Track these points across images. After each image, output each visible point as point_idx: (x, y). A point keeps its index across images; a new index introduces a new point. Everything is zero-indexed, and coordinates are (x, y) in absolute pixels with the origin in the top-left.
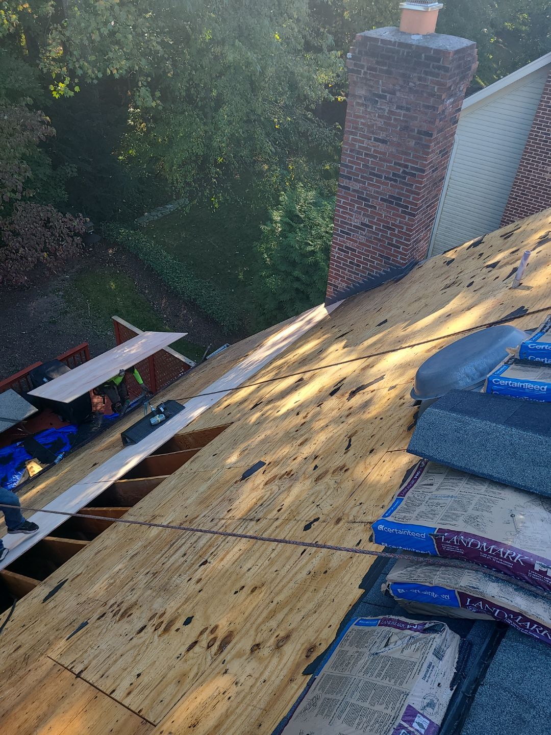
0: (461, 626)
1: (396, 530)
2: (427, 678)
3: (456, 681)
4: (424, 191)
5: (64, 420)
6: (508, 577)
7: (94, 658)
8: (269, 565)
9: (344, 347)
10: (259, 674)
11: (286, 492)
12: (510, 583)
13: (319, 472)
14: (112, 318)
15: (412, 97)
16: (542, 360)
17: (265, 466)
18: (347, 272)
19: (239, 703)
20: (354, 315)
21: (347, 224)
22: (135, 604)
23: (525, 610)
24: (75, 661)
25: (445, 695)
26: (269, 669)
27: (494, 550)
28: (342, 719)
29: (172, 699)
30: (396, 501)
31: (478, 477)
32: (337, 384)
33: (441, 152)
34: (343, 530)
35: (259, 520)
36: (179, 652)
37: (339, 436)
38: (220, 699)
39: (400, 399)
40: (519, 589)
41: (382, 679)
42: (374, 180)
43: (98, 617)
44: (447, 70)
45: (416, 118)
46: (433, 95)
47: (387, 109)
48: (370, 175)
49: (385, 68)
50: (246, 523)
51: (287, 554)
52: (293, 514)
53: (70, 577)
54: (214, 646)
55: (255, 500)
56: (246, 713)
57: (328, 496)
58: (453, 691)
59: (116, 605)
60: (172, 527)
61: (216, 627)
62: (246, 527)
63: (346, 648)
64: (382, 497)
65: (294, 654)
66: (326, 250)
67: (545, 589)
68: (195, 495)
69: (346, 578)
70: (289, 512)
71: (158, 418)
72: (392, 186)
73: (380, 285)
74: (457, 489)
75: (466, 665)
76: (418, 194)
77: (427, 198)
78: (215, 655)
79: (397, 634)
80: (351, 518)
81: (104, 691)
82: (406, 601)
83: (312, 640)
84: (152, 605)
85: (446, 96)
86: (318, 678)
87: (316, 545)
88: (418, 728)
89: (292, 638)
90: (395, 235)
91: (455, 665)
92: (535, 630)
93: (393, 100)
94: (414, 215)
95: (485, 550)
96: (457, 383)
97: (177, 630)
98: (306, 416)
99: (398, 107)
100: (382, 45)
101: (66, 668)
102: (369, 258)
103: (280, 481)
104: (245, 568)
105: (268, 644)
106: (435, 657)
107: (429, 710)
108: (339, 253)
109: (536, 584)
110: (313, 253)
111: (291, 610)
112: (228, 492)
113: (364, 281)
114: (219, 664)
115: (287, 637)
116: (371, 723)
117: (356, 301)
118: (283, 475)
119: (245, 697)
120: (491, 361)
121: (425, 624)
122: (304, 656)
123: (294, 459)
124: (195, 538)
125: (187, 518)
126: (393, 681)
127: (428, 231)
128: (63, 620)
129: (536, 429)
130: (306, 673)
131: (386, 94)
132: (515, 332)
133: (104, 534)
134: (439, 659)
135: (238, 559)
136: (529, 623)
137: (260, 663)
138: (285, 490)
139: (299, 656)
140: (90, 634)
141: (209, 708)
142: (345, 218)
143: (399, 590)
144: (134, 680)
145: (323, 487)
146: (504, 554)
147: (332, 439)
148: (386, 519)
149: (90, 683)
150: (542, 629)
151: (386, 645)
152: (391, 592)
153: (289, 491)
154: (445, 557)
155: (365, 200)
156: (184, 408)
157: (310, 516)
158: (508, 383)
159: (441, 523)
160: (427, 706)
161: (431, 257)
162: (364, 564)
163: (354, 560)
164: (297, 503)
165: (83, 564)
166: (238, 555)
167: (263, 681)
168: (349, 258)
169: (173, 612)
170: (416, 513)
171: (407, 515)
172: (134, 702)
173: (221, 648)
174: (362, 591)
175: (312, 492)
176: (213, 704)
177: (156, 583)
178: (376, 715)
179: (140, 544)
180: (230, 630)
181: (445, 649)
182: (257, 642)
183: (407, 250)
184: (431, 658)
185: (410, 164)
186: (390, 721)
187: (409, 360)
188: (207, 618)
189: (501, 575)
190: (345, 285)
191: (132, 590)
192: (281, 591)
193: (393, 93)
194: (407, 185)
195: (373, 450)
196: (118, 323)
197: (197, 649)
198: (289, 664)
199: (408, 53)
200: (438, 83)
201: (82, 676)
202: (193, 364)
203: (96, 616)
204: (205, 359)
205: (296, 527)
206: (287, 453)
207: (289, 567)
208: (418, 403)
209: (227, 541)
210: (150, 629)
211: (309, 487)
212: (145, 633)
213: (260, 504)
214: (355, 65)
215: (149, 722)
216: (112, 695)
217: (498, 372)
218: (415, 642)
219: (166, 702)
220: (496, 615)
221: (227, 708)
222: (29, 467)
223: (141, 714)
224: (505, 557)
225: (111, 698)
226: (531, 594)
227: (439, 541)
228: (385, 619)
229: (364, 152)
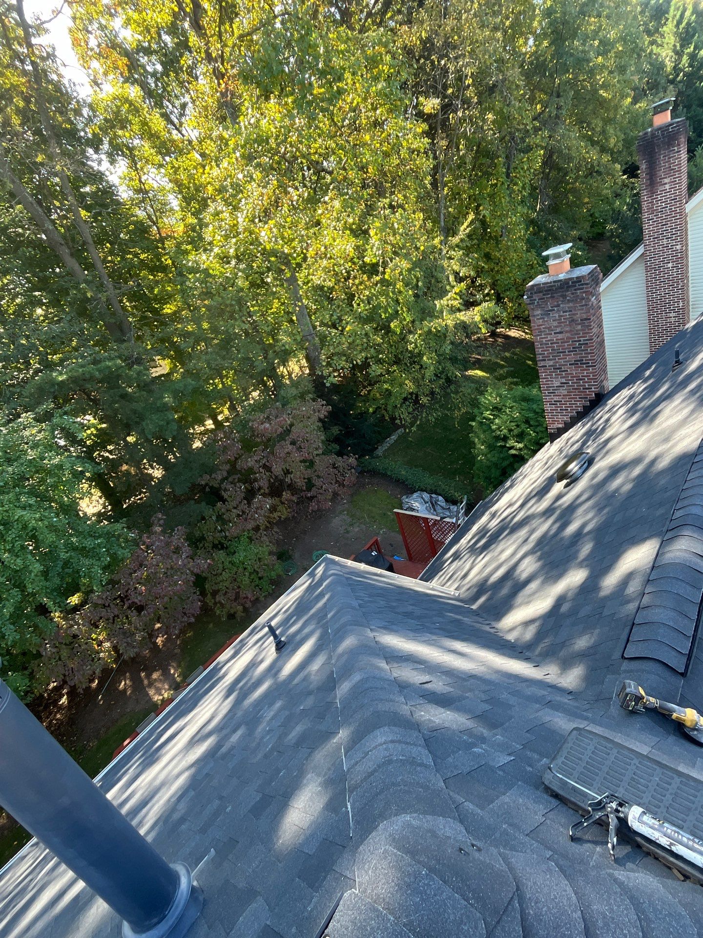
4: (596, 350)
21: (552, 387)
42: (562, 356)
44: (587, 284)
46: (583, 299)
48: (557, 353)
49: (549, 296)
72: (574, 354)
76: (593, 353)
77: (599, 354)
85: (591, 297)
93: (560, 310)
94: (595, 366)
100: (543, 286)
102: (573, 402)
131: (554, 308)
155: (559, 369)
168: (558, 407)
185: (582, 339)
194: (584, 351)
199: (560, 284)
200: (584, 292)
229: (550, 343)
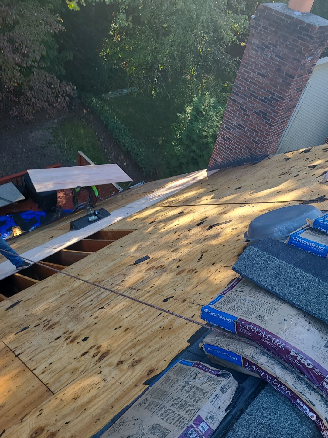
0: (240, 377)
1: (214, 314)
2: (213, 402)
3: (230, 408)
4: (282, 112)
5: (39, 207)
6: (274, 355)
7: (28, 348)
8: (138, 318)
9: (212, 198)
10: (119, 378)
11: (158, 277)
12: (274, 359)
13: (180, 269)
14: (78, 152)
15: (286, 51)
16: (326, 231)
17: (149, 260)
18: (224, 153)
19: (104, 392)
20: (222, 180)
21: (230, 123)
22: (58, 322)
23: (279, 376)
24: (17, 347)
25: (222, 414)
26: (125, 377)
27: (269, 338)
28: (159, 414)
29: (66, 381)
30: (218, 297)
31: (270, 293)
32: (202, 220)
33: (297, 90)
34: (186, 307)
35: (139, 290)
36: (76, 356)
37: (197, 251)
38: (94, 387)
39: (238, 236)
40: (279, 363)
41: (187, 397)
42: (252, 99)
43: (35, 325)
45: (286, 65)
46: (300, 52)
47: (270, 56)
48: (250, 95)
49: (274, 29)
50: (131, 290)
51: (150, 313)
52: (159, 291)
53: (24, 299)
54: (96, 357)
55: (139, 278)
56: (106, 399)
57: (182, 285)
58: (227, 413)
59: (46, 321)
60: (89, 283)
61: (100, 346)
62: (130, 293)
63: (171, 375)
64: (213, 292)
65: (141, 372)
66: (215, 137)
67: (294, 367)
68: (105, 268)
69: (181, 335)
70: (156, 289)
71: (93, 218)
72: (262, 105)
73: (243, 165)
74: (256, 297)
75: (238, 399)
76: (278, 113)
77: (282, 117)
78: (96, 362)
79: (201, 373)
80: (192, 301)
81: (30, 368)
82: (212, 356)
83: (153, 366)
84: (67, 325)
85: (308, 55)
86: (151, 388)
87: (168, 312)
88: (201, 429)
89: (142, 362)
90: (258, 136)
91: (232, 398)
92: (282, 389)
93: (274, 51)
94: (272, 126)
95: (264, 337)
96: (273, 234)
97: (78, 343)
98: (180, 235)
99: (277, 56)
100: (275, 14)
101: (11, 350)
102: (239, 147)
103: (156, 270)
104: (125, 316)
105: (128, 363)
106: (221, 392)
107: (210, 420)
108: (221, 140)
109: (289, 362)
110: (206, 137)
111: (145, 346)
112: (125, 270)
113: (233, 160)
114: (98, 367)
115: (139, 361)
116: (175, 421)
117: (226, 171)
118: (158, 267)
119: (107, 389)
120: (296, 225)
121: (219, 371)
122: (146, 374)
123: (167, 259)
124: (100, 293)
125: (98, 280)
126: (193, 399)
127: (279, 137)
128: (15, 323)
129: (311, 272)
130: (145, 384)
131: (271, 46)
132: (315, 210)
133: (48, 279)
134: (223, 393)
135: (121, 310)
136: (280, 384)
137: (121, 372)
138: (157, 276)
139: (143, 373)
140: (28, 334)
141: (86, 391)
142: (230, 119)
143: (209, 349)
144: (47, 365)
145: (180, 279)
146: (274, 341)
147: (191, 252)
148: (210, 306)
149: (23, 362)
150: (287, 389)
151: (194, 378)
152: (204, 349)
153: (160, 277)
154: (240, 336)
156: (110, 215)
157: (168, 294)
158: (301, 241)
159: (242, 316)
160: (209, 418)
161: (278, 153)
162: (193, 329)
163: (188, 325)
164: (163, 284)
165: (33, 293)
166: (122, 308)
167: (120, 382)
168: (227, 144)
169: (78, 332)
170: (229, 306)
171: (223, 306)
172: (45, 378)
173: (100, 359)
174: (188, 344)
175: (173, 280)
176: (89, 389)
177: (72, 313)
178: (179, 417)
179: (68, 289)
180: (108, 350)
181: (228, 388)
182: (122, 360)
183: (263, 147)
184: (218, 391)
185: (276, 93)
186: (186, 422)
187: (248, 214)
188: (96, 340)
189: (269, 353)
190: (221, 160)
191: (58, 314)
192: (142, 334)
193: (275, 46)
195: (214, 263)
196: (81, 156)
197: (87, 356)
198: (137, 377)
200: (305, 46)
201: (19, 357)
202: (121, 190)
203: (34, 325)
204: (129, 188)
205: (159, 299)
206: (163, 255)
207: (150, 321)
208: (247, 241)
209: (117, 298)
210: (63, 339)
211: (172, 277)
212: (60, 340)
213: (141, 281)
214: (256, 23)
215: (51, 391)
216: (33, 371)
217: (298, 233)
218: (211, 380)
219: (62, 382)
220: (262, 375)
221: (96, 393)
222: (14, 230)
223: (47, 386)
224: (275, 343)
225: (32, 372)
226: (285, 368)
227: (238, 325)
228: (197, 364)
229: (250, 80)
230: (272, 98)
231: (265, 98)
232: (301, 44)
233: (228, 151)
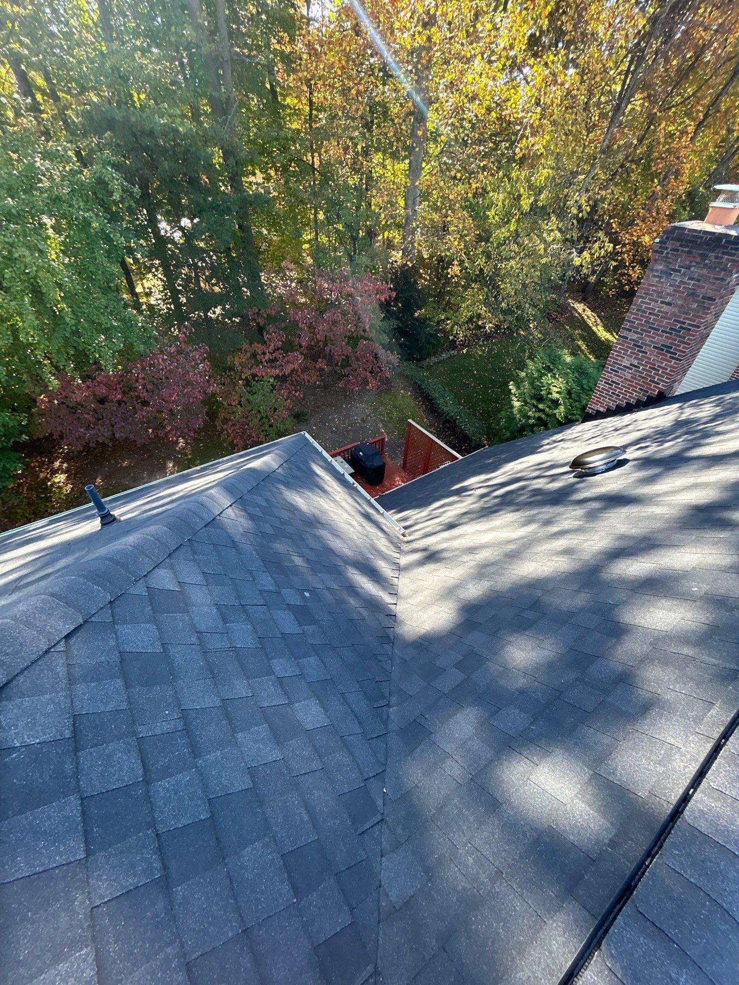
15: (705, 271)
21: (617, 364)
33: (715, 314)
47: (679, 280)
77: (693, 348)
85: (736, 271)
99: (689, 279)
100: (688, 233)
108: (604, 386)
142: (617, 360)
155: (639, 347)
193: (688, 268)
194: (680, 336)
196: (411, 425)
199: (711, 238)
200: (731, 261)
214: (661, 248)
229: (649, 311)
230: (681, 327)
231: (671, 329)
232: (727, 260)
233: (613, 397)
